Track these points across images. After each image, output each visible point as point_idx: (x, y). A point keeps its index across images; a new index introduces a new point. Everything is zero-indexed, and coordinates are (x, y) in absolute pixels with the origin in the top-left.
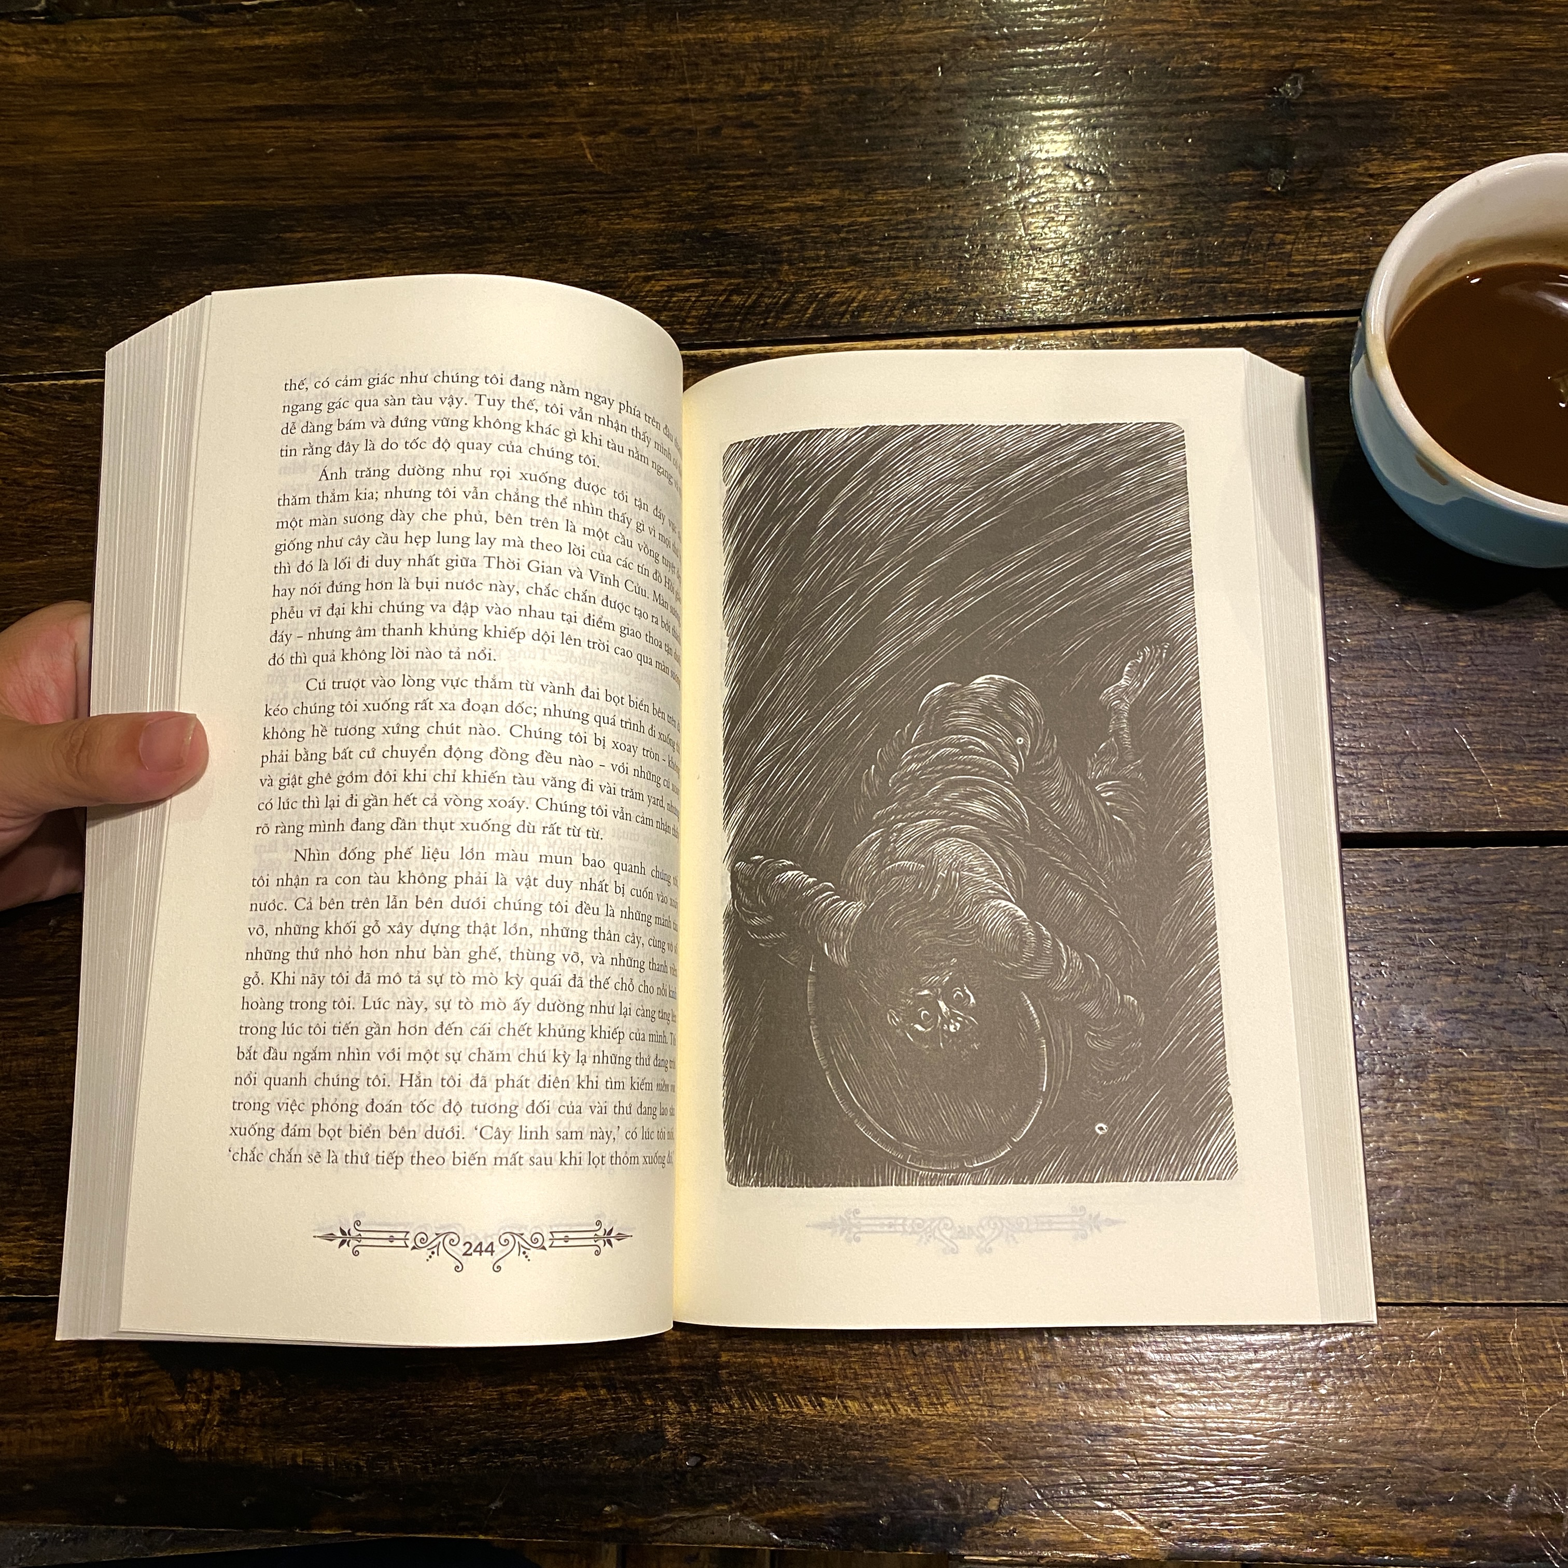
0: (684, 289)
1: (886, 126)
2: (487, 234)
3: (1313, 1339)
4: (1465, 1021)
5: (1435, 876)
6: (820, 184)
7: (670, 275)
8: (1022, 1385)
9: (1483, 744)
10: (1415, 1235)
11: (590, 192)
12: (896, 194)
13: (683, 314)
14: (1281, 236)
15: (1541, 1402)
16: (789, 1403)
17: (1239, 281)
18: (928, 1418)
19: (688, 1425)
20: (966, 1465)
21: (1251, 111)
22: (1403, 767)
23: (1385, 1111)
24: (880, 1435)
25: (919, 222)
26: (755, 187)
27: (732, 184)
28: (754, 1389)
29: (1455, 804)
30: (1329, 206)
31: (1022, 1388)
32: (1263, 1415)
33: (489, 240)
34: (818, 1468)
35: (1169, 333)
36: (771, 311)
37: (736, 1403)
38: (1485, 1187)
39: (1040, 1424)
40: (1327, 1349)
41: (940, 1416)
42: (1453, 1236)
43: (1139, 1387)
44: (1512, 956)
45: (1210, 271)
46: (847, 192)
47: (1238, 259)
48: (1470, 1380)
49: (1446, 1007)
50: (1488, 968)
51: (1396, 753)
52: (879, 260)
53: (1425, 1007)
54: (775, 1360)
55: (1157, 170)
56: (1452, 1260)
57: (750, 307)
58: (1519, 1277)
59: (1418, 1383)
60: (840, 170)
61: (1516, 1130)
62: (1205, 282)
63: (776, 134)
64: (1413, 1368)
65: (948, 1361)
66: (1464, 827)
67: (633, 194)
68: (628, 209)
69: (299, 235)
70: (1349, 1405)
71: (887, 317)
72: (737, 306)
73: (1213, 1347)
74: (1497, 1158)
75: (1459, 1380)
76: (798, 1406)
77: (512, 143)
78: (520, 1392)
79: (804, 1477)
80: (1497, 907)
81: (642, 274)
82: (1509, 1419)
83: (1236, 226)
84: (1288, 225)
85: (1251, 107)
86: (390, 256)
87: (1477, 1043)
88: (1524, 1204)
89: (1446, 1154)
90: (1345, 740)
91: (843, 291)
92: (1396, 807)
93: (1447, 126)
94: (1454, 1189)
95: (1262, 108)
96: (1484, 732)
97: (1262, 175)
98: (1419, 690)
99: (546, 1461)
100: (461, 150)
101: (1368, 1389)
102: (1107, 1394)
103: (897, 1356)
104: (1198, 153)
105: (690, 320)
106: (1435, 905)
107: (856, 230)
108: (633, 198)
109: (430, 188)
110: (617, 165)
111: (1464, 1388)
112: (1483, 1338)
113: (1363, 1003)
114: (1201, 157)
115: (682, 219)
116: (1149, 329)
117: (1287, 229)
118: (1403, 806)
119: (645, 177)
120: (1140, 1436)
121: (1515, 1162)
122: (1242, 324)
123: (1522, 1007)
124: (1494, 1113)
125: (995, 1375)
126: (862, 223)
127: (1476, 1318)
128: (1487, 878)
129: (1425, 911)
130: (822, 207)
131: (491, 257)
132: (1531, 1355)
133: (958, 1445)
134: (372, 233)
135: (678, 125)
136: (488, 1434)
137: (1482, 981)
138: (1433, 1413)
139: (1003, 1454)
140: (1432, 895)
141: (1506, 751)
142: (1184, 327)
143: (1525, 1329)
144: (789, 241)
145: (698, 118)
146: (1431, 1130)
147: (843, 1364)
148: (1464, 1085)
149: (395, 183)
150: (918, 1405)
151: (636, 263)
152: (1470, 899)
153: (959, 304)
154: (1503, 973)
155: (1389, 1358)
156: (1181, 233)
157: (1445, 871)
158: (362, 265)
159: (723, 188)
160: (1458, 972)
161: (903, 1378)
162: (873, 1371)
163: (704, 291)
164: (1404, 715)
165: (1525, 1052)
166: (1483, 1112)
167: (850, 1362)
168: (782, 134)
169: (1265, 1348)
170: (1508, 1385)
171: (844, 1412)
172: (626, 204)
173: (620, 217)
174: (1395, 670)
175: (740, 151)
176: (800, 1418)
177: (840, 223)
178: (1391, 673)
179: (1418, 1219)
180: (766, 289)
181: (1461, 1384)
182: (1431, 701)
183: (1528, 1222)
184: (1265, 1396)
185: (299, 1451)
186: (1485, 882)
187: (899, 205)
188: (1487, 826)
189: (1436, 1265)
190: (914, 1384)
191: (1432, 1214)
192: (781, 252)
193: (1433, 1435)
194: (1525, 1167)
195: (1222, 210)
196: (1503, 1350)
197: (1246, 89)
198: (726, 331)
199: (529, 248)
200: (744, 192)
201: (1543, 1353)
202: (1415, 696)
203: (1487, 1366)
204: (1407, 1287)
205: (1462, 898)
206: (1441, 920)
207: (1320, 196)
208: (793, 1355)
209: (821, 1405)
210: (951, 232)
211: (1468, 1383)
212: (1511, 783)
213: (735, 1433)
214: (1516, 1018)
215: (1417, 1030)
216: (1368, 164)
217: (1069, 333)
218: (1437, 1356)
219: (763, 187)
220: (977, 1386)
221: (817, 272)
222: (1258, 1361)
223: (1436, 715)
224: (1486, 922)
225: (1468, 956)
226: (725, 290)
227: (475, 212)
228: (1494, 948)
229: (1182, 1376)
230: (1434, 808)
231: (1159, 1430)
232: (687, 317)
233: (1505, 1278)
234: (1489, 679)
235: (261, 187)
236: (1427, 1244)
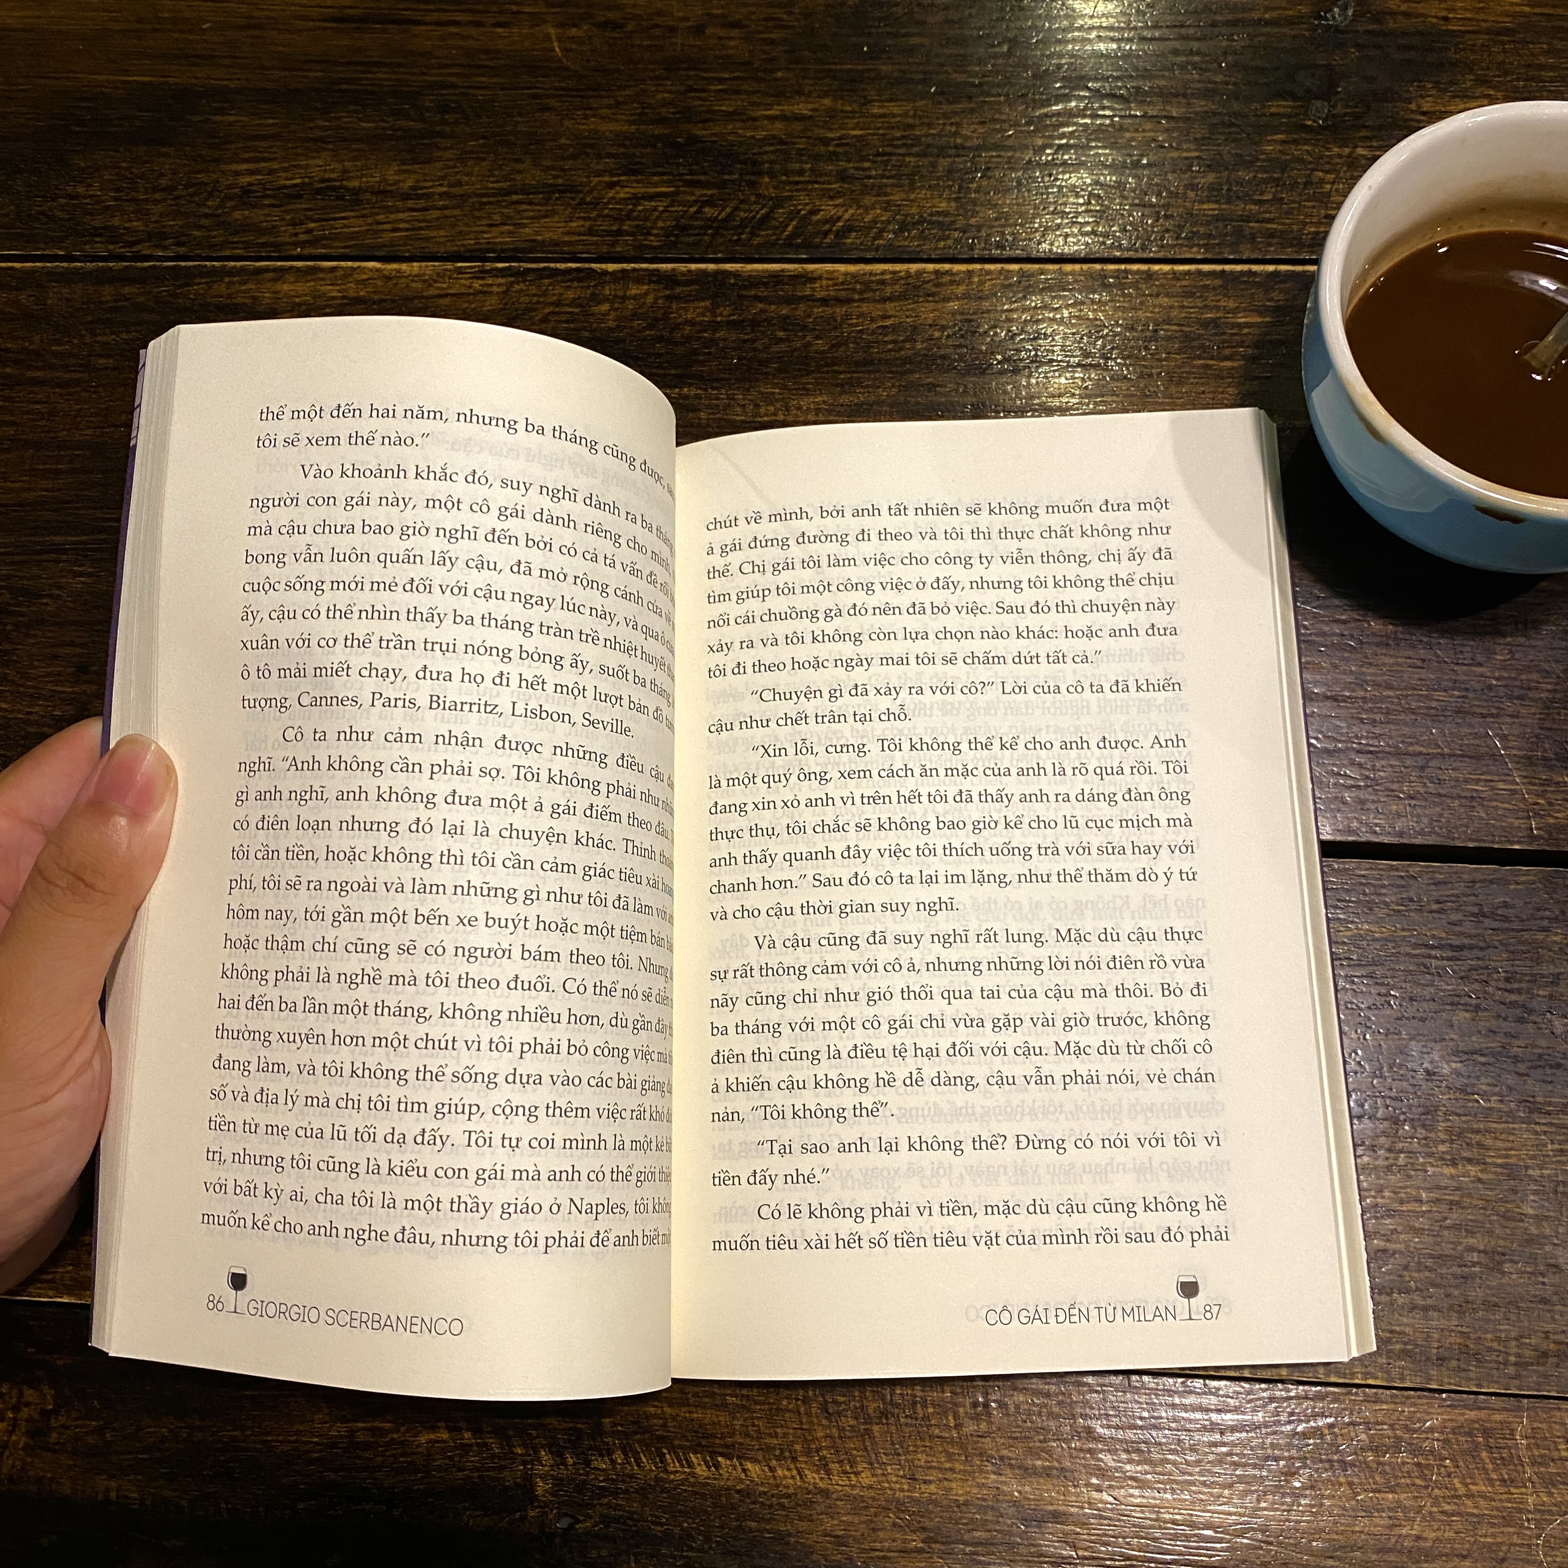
0: (651, 197)
1: (889, 33)
2: (438, 128)
3: (1290, 1422)
4: (1484, 1064)
5: (1457, 896)
6: (810, 92)
7: (637, 182)
8: (950, 1457)
9: (1519, 749)
10: (1414, 1307)
11: (556, 89)
12: (895, 108)
13: (649, 224)
14: (1321, 174)
15: (1550, 1512)
16: (680, 1461)
17: (1270, 221)
18: (840, 1488)
19: (562, 1480)
20: (878, 1545)
21: (1295, 37)
22: (1428, 770)
23: (1386, 1163)
24: (782, 1506)
25: (918, 138)
26: (737, 92)
27: (712, 87)
28: (641, 1442)
29: (1483, 815)
30: (1375, 144)
31: (949, 1461)
32: (1225, 1508)
33: (441, 135)
34: (708, 1539)
35: (1188, 273)
36: (746, 227)
37: (619, 1457)
38: (1497, 1258)
39: (966, 1504)
40: (1305, 1435)
41: (853, 1487)
42: (1458, 1312)
43: (1084, 1466)
44: (1541, 993)
45: (1239, 208)
46: (840, 102)
47: (1270, 197)
48: (1468, 1481)
49: (1462, 1046)
50: (1513, 1004)
51: (1420, 754)
52: (870, 177)
53: (1438, 1046)
54: (668, 1410)
55: (1185, 96)
56: (1455, 1339)
57: (723, 220)
58: (1532, 1364)
59: (1408, 1481)
60: (835, 78)
61: (1536, 1192)
62: (1232, 220)
63: (766, 36)
64: (1404, 1463)
65: (865, 1423)
66: (1493, 842)
67: (604, 93)
68: (596, 109)
69: (231, 118)
70: (1327, 1502)
71: (875, 239)
72: (709, 219)
73: (1173, 1425)
74: (1512, 1224)
75: (1456, 1481)
76: (690, 1465)
77: (473, 31)
78: (371, 1429)
79: (691, 1549)
80: (1526, 935)
81: (607, 179)
82: (1511, 1530)
83: (1270, 160)
84: (1328, 163)
85: (1294, 32)
86: (331, 146)
87: (1497, 1089)
88: (1541, 1279)
89: (1455, 1216)
90: (1362, 737)
91: (829, 209)
92: (1418, 816)
93: (1511, 64)
94: (1461, 1257)
95: (1307, 33)
96: (1521, 736)
97: (1302, 106)
98: (1451, 684)
99: (396, 1513)
100: (416, 36)
101: (1350, 1484)
102: (1047, 1473)
103: (809, 1414)
104: (1233, 79)
105: (655, 232)
106: (1457, 929)
107: (847, 144)
108: (601, 97)
109: (380, 75)
110: (588, 61)
111: (1462, 1491)
112: (1486, 1433)
113: (1368, 1037)
114: (1235, 84)
115: (655, 122)
116: (1167, 268)
117: (1327, 167)
118: (1426, 816)
119: (616, 75)
120: (1083, 1525)
121: (1534, 1230)
122: (1271, 268)
123: (1550, 1051)
124: (1512, 1172)
125: (919, 1443)
126: (855, 136)
127: (1480, 1408)
128: (1516, 902)
129: (1444, 935)
130: (811, 117)
131: (440, 154)
132: (1542, 1456)
133: (871, 1521)
134: (312, 120)
135: (659, 20)
136: (332, 1476)
137: (1505, 1019)
138: (1423, 1519)
139: (924, 1535)
140: (1454, 917)
141: (1545, 759)
142: (1206, 268)
143: (1536, 1425)
144: (772, 152)
145: (680, 14)
146: (1438, 1188)
147: (745, 1420)
148: (1478, 1138)
149: (341, 68)
150: (829, 1473)
151: (600, 167)
152: (1496, 925)
153: (956, 230)
154: (1531, 1011)
155: (1376, 1450)
156: (1209, 166)
157: (1468, 891)
158: (297, 155)
159: (704, 91)
160: (1478, 1008)
161: (812, 1440)
162: (778, 1430)
163: (673, 201)
164: (1433, 711)
165: (1550, 1104)
166: (1499, 1170)
167: (753, 1418)
168: (773, 36)
169: (1233, 1429)
170: (1513, 1490)
171: (743, 1476)
172: (593, 103)
173: (586, 117)
174: (1423, 660)
175: (724, 52)
176: (692, 1480)
177: (830, 135)
178: (1419, 663)
179: (1417, 1289)
180: (742, 202)
181: (1458, 1485)
182: (1463, 697)
183: (1544, 1301)
184: (1230, 1486)
185: (114, 1484)
186: (1513, 907)
187: (898, 119)
188: (1519, 843)
189: (1436, 1345)
190: (827, 1448)
191: (1434, 1285)
192: (763, 163)
193: (1422, 1544)
194: (1545, 1237)
195: (1258, 144)
196: (1509, 1448)
197: (1291, 13)
198: (696, 244)
199: (483, 145)
200: (725, 96)
201: (1555, 1454)
202: (1445, 691)
203: (1490, 1466)
204: (1403, 1368)
205: (1487, 922)
206: (1461, 948)
207: (1364, 133)
208: (689, 1405)
209: (717, 1466)
210: (952, 152)
211: (1466, 1485)
212: (1549, 795)
213: (615, 1493)
214: (1541, 1063)
215: (1427, 1072)
216: (1420, 101)
217: (1077, 267)
218: (1432, 1451)
219: (747, 92)
220: (899, 1455)
221: (800, 187)
222: (1224, 1444)
223: (1467, 713)
224: (1512, 952)
225: (1490, 989)
226: (696, 201)
227: (427, 104)
228: (1520, 982)
229: (1135, 1456)
230: (1460, 819)
231: (1105, 1518)
232: (653, 228)
233: (1516, 1364)
234: (1530, 677)
235: (196, 65)
236: (1427, 1319)
